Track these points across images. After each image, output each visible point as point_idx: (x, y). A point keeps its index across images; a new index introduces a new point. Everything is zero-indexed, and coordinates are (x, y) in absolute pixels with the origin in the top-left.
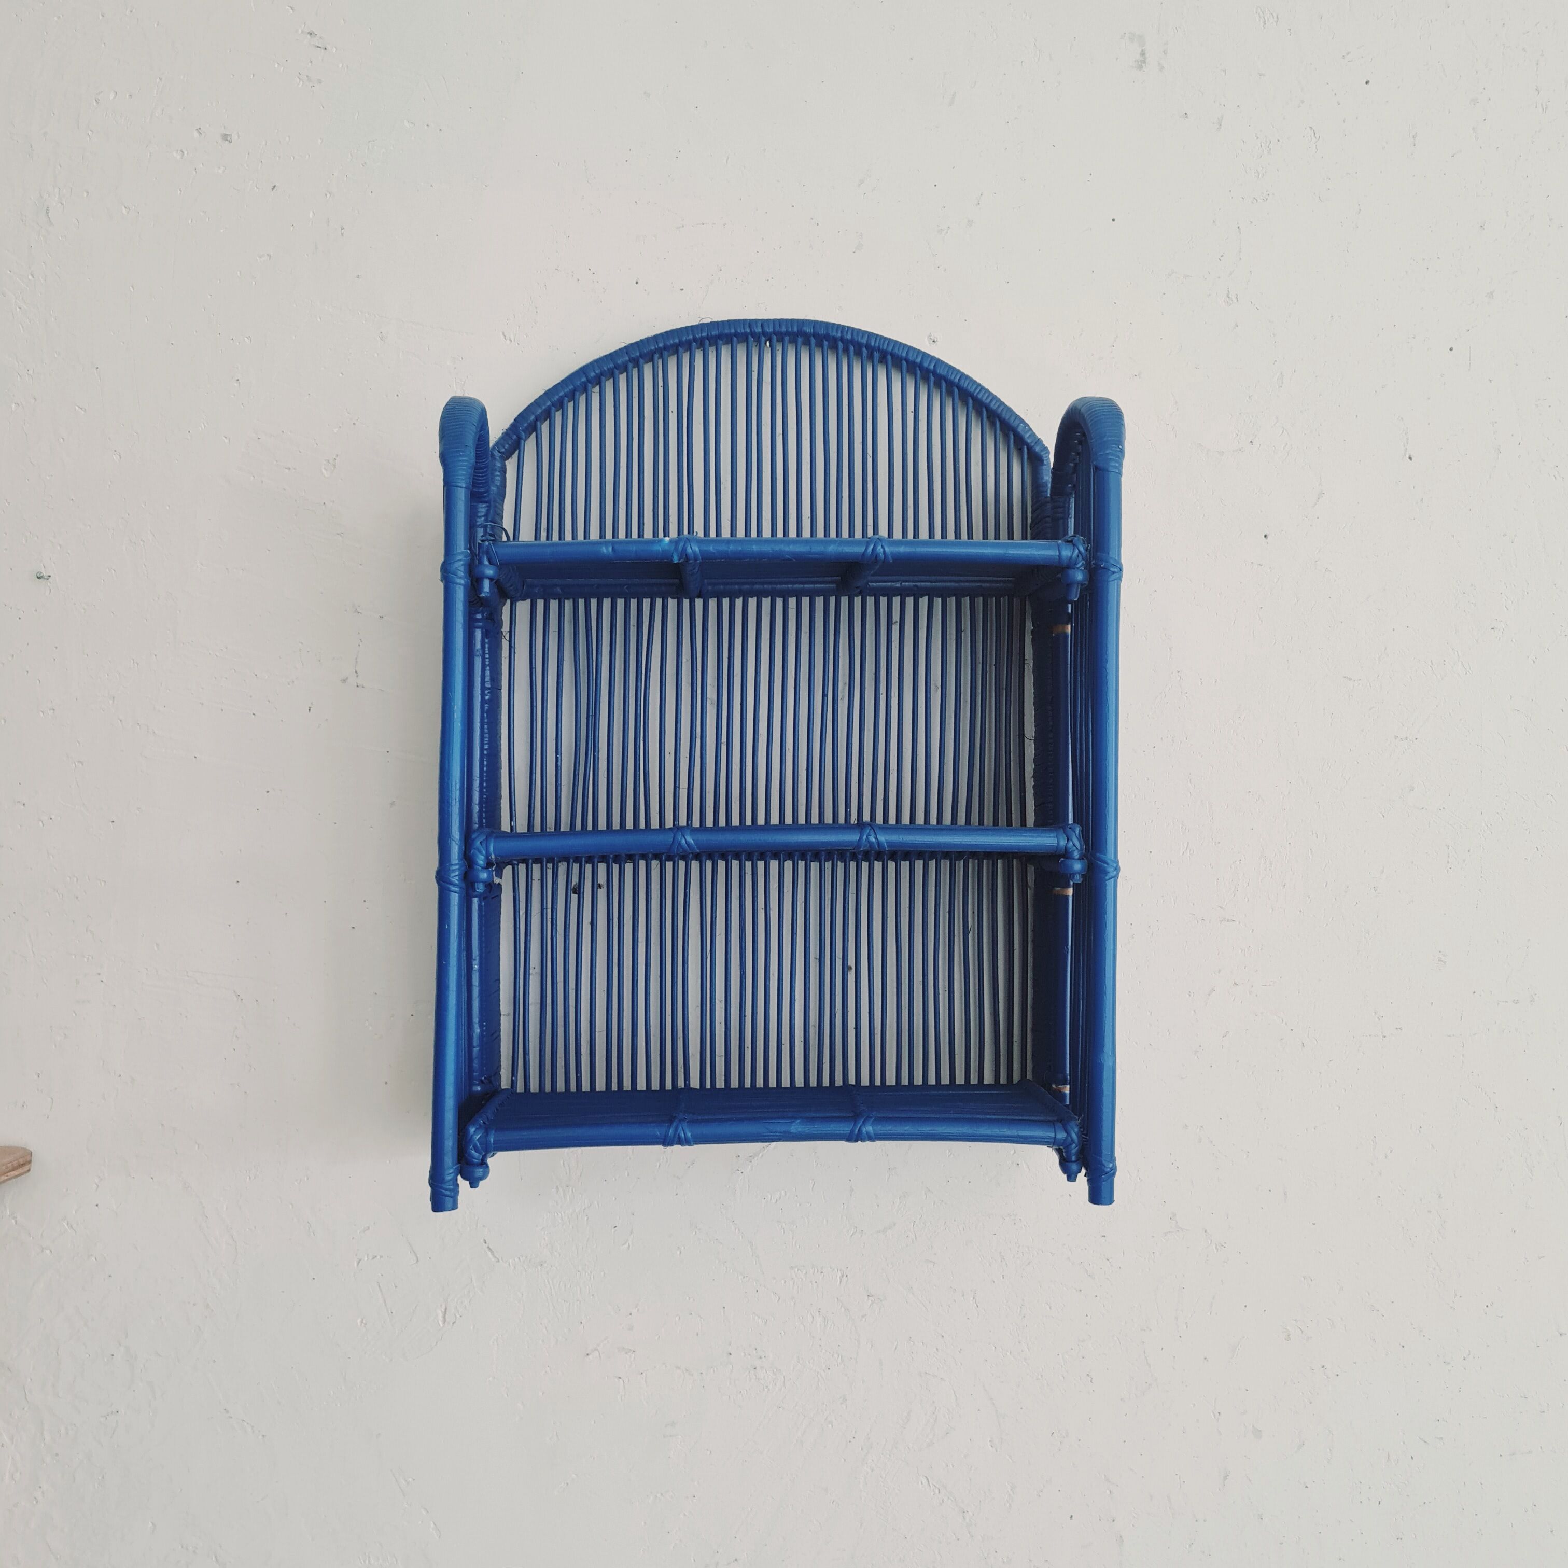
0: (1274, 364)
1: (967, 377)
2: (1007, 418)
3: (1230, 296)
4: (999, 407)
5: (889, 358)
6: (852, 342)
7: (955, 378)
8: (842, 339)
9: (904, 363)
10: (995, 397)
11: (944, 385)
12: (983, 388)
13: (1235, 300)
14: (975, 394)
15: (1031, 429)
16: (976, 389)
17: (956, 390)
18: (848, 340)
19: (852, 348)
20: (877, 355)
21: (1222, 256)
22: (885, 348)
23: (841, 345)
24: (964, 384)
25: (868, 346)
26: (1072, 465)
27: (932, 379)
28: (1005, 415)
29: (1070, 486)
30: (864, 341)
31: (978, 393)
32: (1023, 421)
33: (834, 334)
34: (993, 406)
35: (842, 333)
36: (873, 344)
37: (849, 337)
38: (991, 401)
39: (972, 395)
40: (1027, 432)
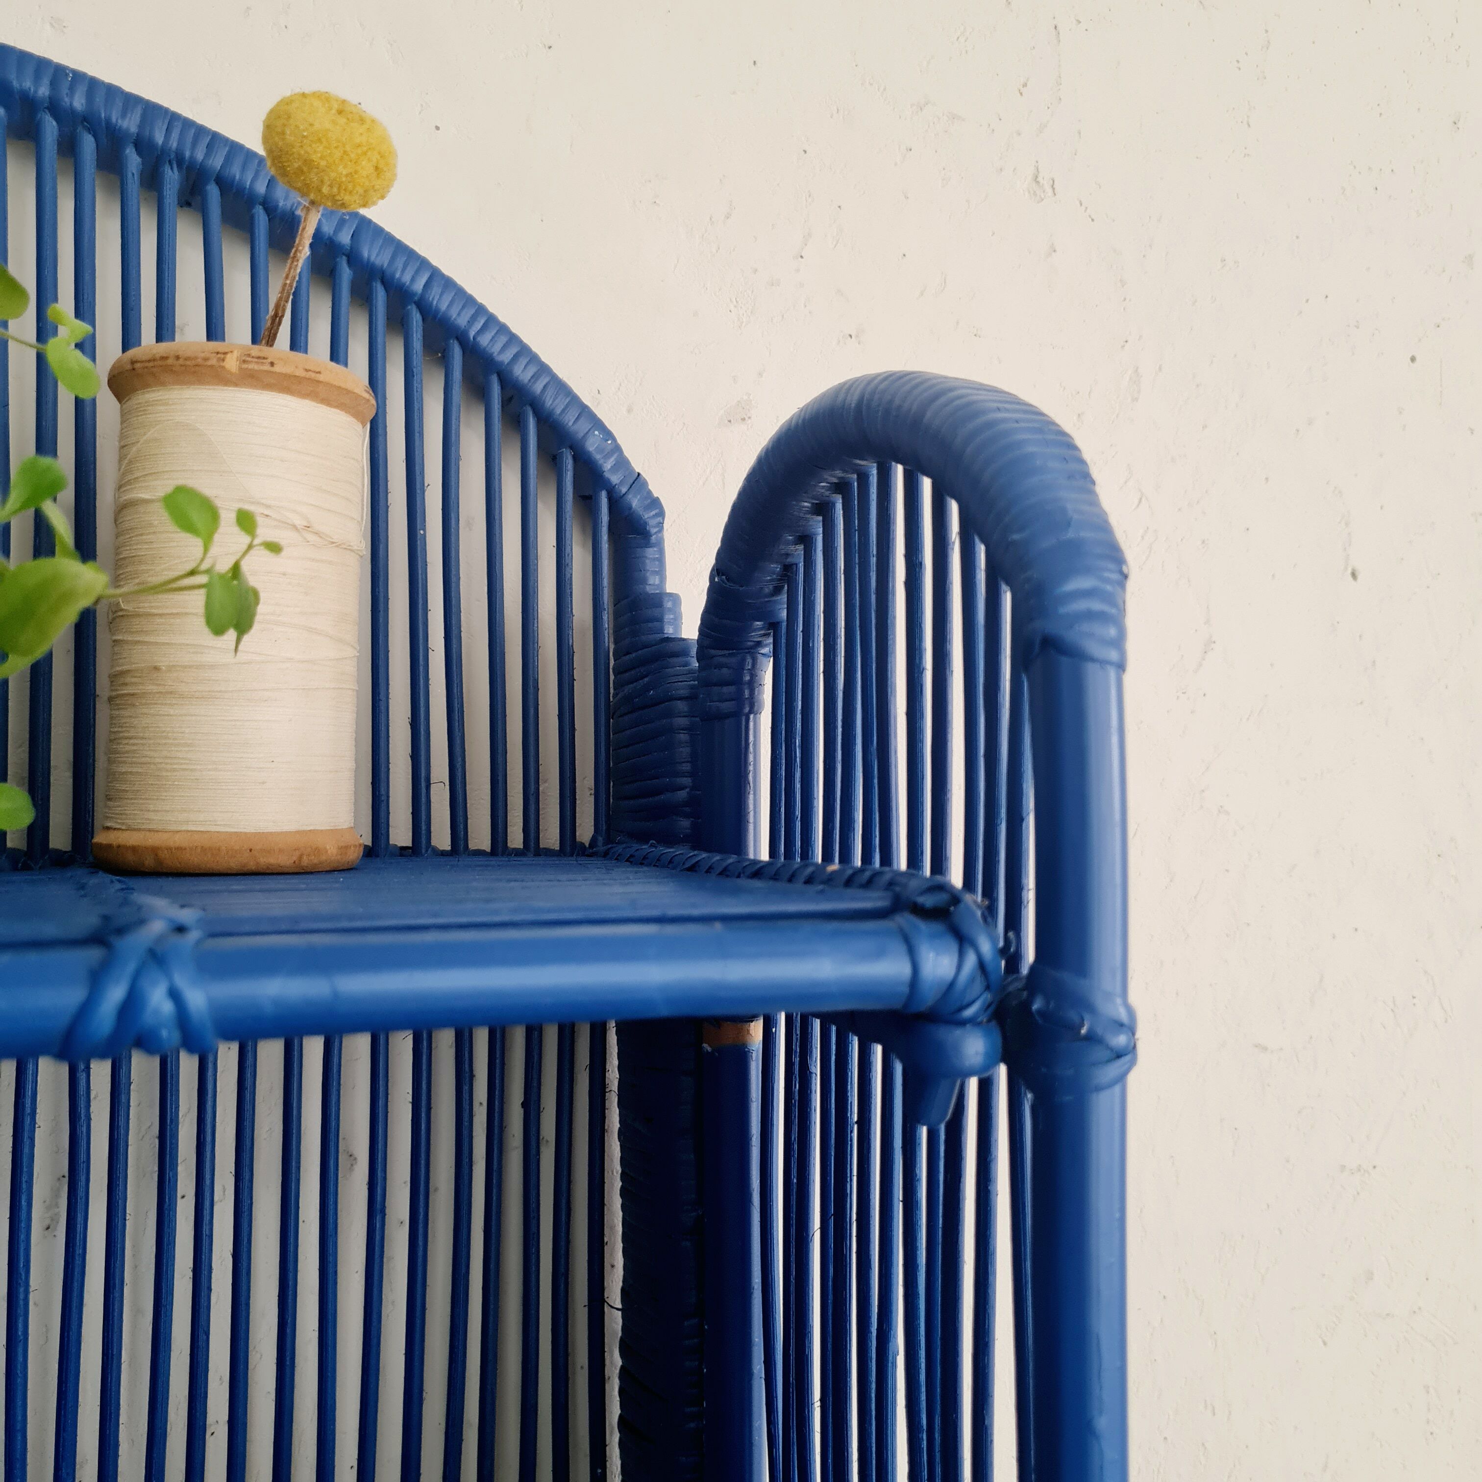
0: (1123, 347)
1: (448, 283)
2: (558, 411)
3: (1040, 179)
4: (535, 377)
5: (213, 191)
6: (89, 121)
7: (413, 279)
8: (54, 108)
9: (260, 213)
10: (524, 351)
11: (380, 295)
12: (491, 320)
13: (1050, 191)
14: (472, 334)
15: (617, 448)
16: (471, 322)
17: (416, 318)
18: (73, 111)
19: (88, 144)
20: (172, 177)
21: (1025, 85)
22: (200, 156)
23: (50, 127)
24: (442, 302)
25: (142, 144)
26: (777, 568)
27: (346, 274)
28: (554, 403)
29: (759, 624)
30: (130, 124)
31: (479, 332)
32: (598, 424)
33: (28, 84)
34: (522, 373)
35: (54, 84)
36: (159, 139)
37: (79, 102)
38: (516, 357)
39: (462, 338)
40: (607, 456)
